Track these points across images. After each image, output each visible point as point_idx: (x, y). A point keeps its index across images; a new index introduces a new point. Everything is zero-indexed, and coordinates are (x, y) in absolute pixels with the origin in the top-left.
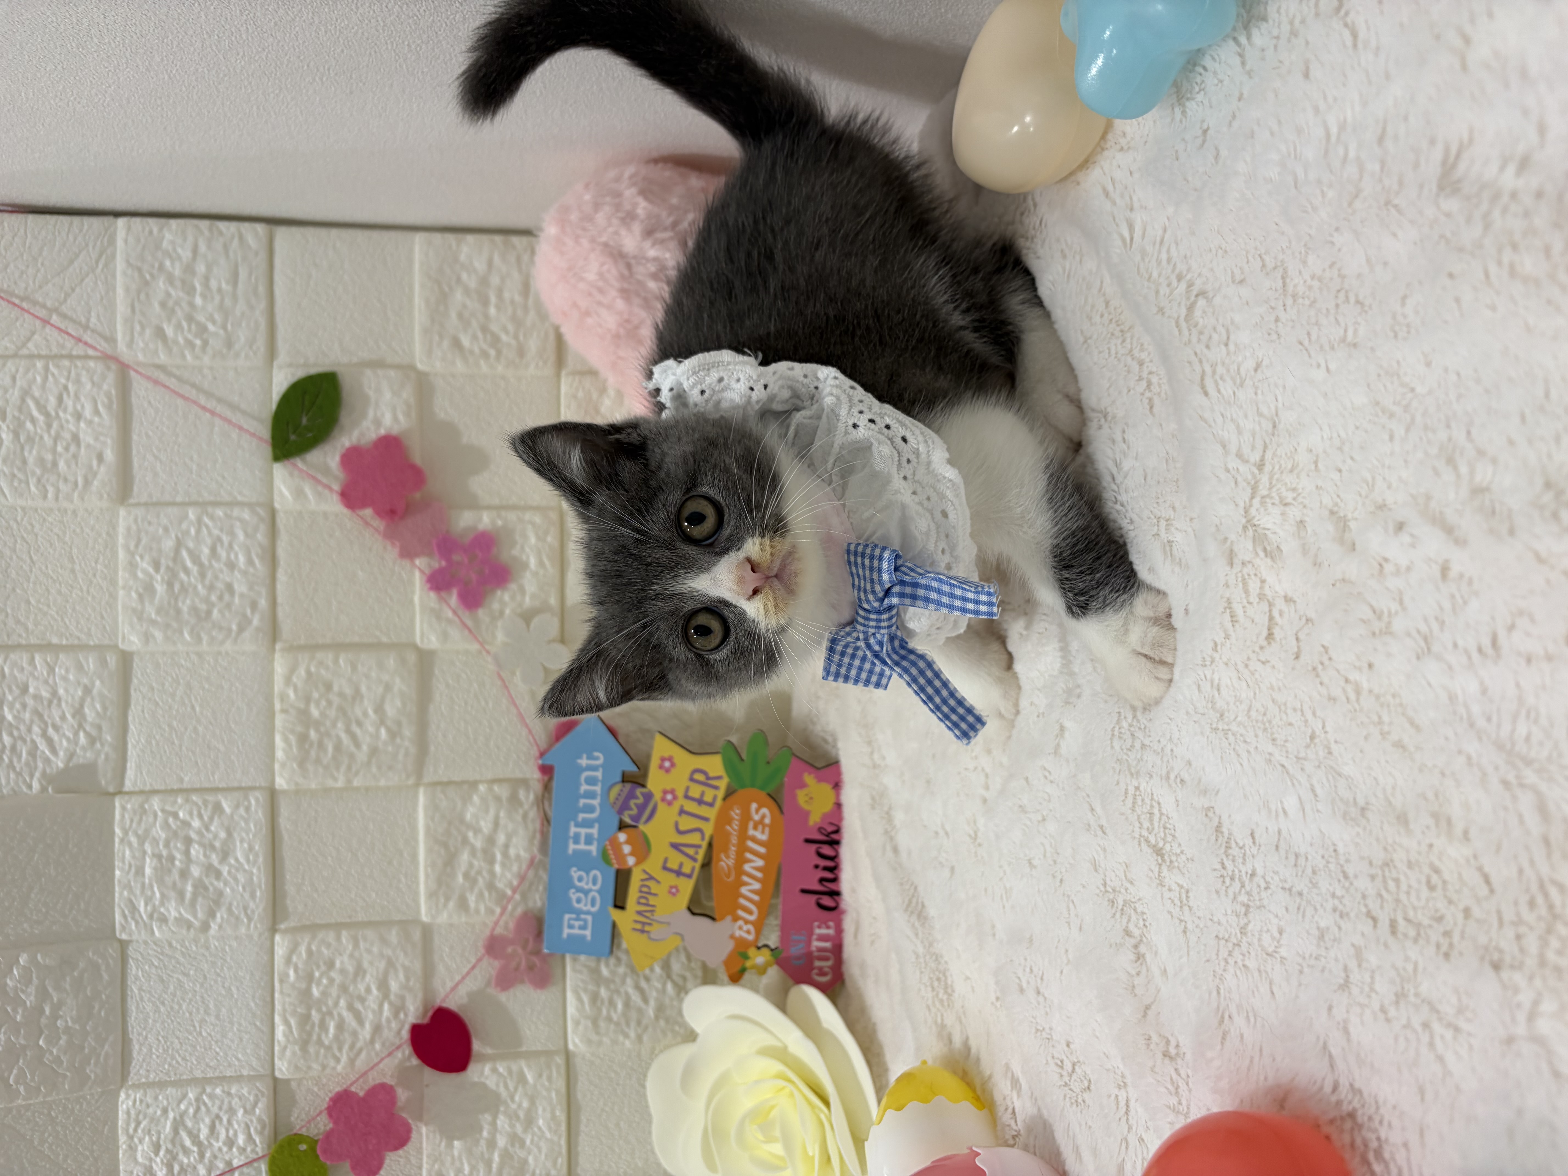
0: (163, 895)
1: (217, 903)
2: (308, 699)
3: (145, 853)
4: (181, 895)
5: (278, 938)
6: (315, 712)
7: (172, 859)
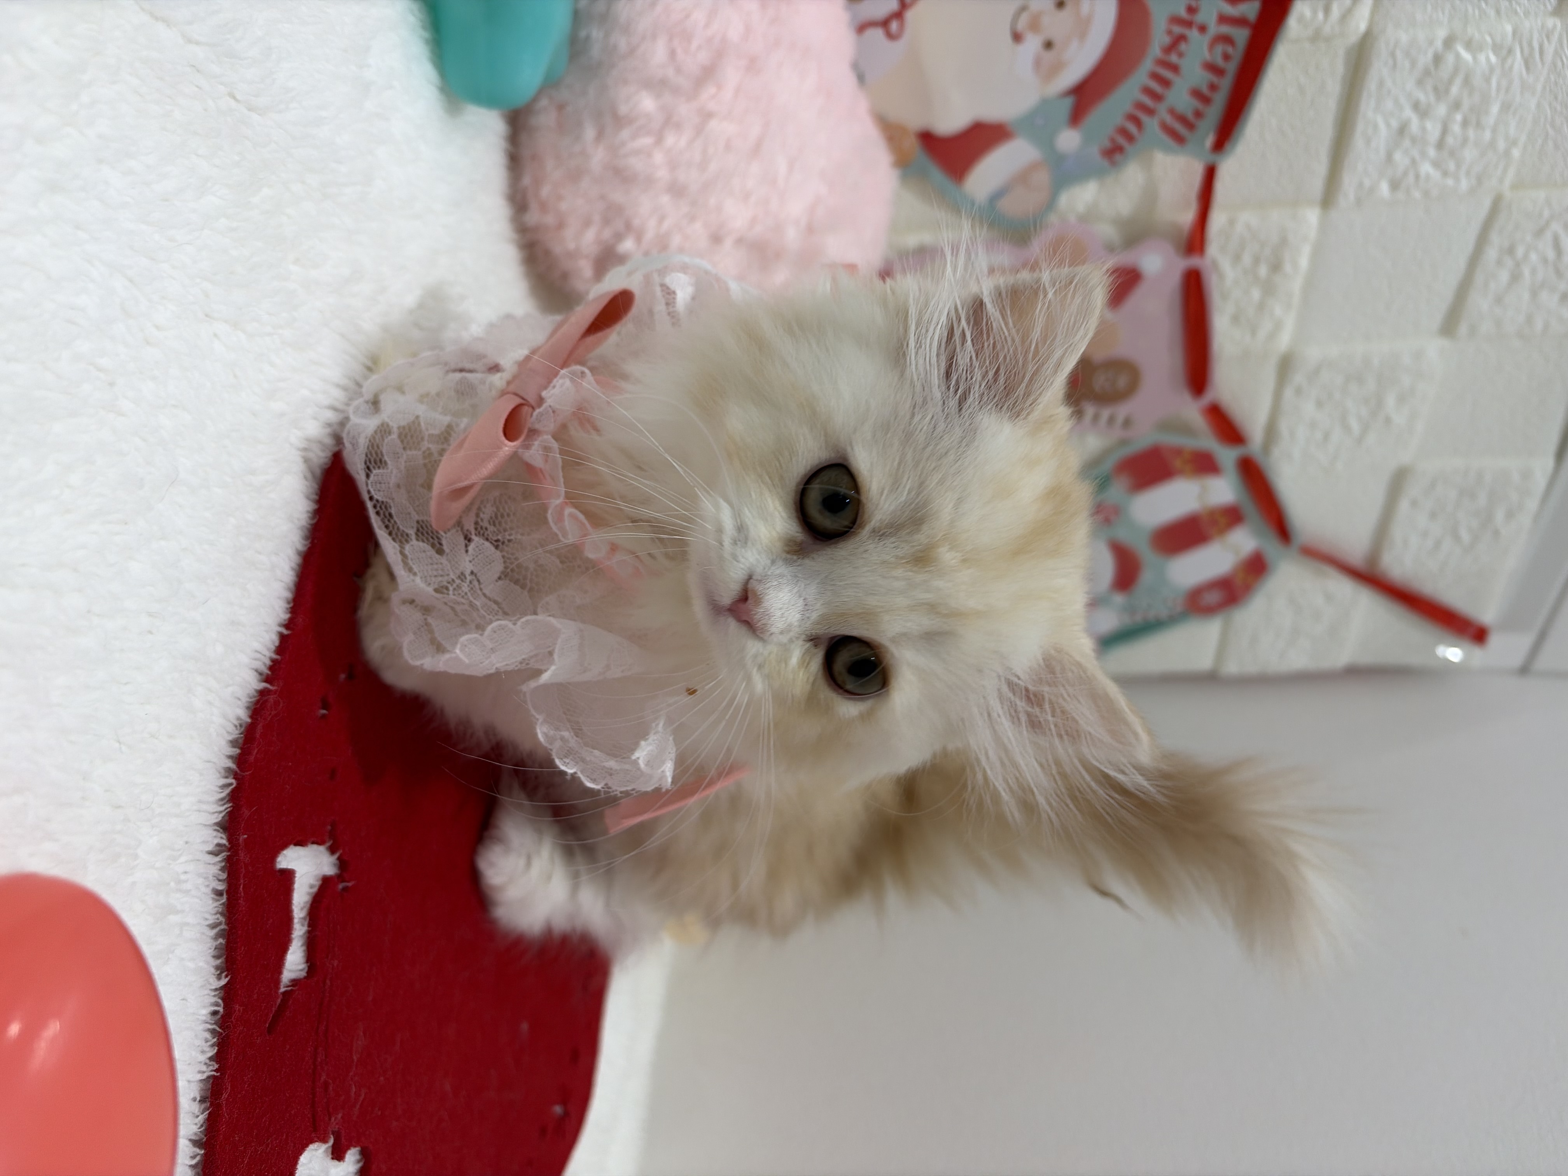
0: (1488, 80)
1: (1427, 73)
2: (1261, 307)
3: (1494, 131)
4: (1467, 81)
5: (1363, 26)
6: (1256, 294)
7: (1465, 123)
